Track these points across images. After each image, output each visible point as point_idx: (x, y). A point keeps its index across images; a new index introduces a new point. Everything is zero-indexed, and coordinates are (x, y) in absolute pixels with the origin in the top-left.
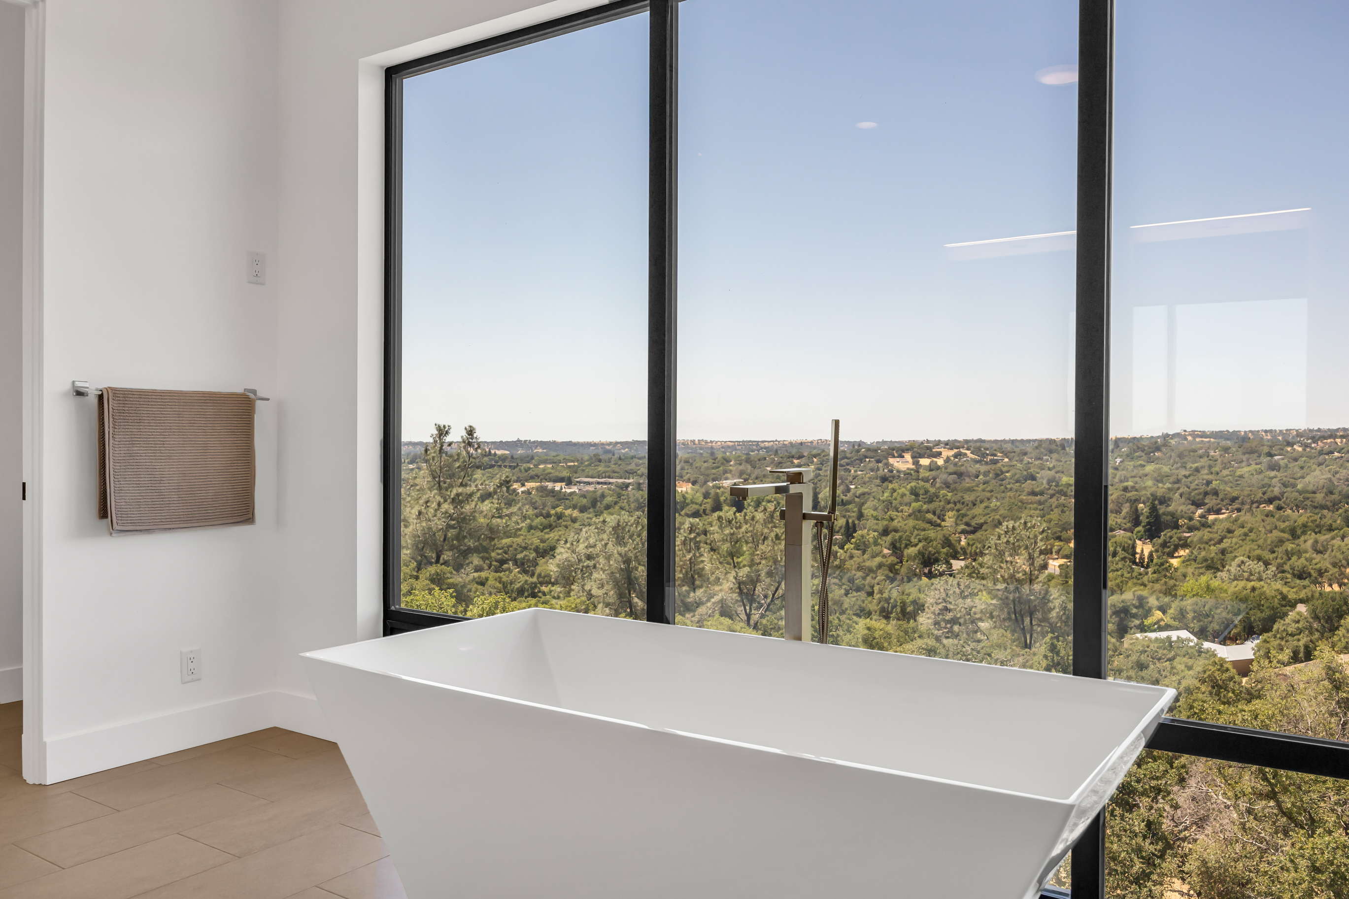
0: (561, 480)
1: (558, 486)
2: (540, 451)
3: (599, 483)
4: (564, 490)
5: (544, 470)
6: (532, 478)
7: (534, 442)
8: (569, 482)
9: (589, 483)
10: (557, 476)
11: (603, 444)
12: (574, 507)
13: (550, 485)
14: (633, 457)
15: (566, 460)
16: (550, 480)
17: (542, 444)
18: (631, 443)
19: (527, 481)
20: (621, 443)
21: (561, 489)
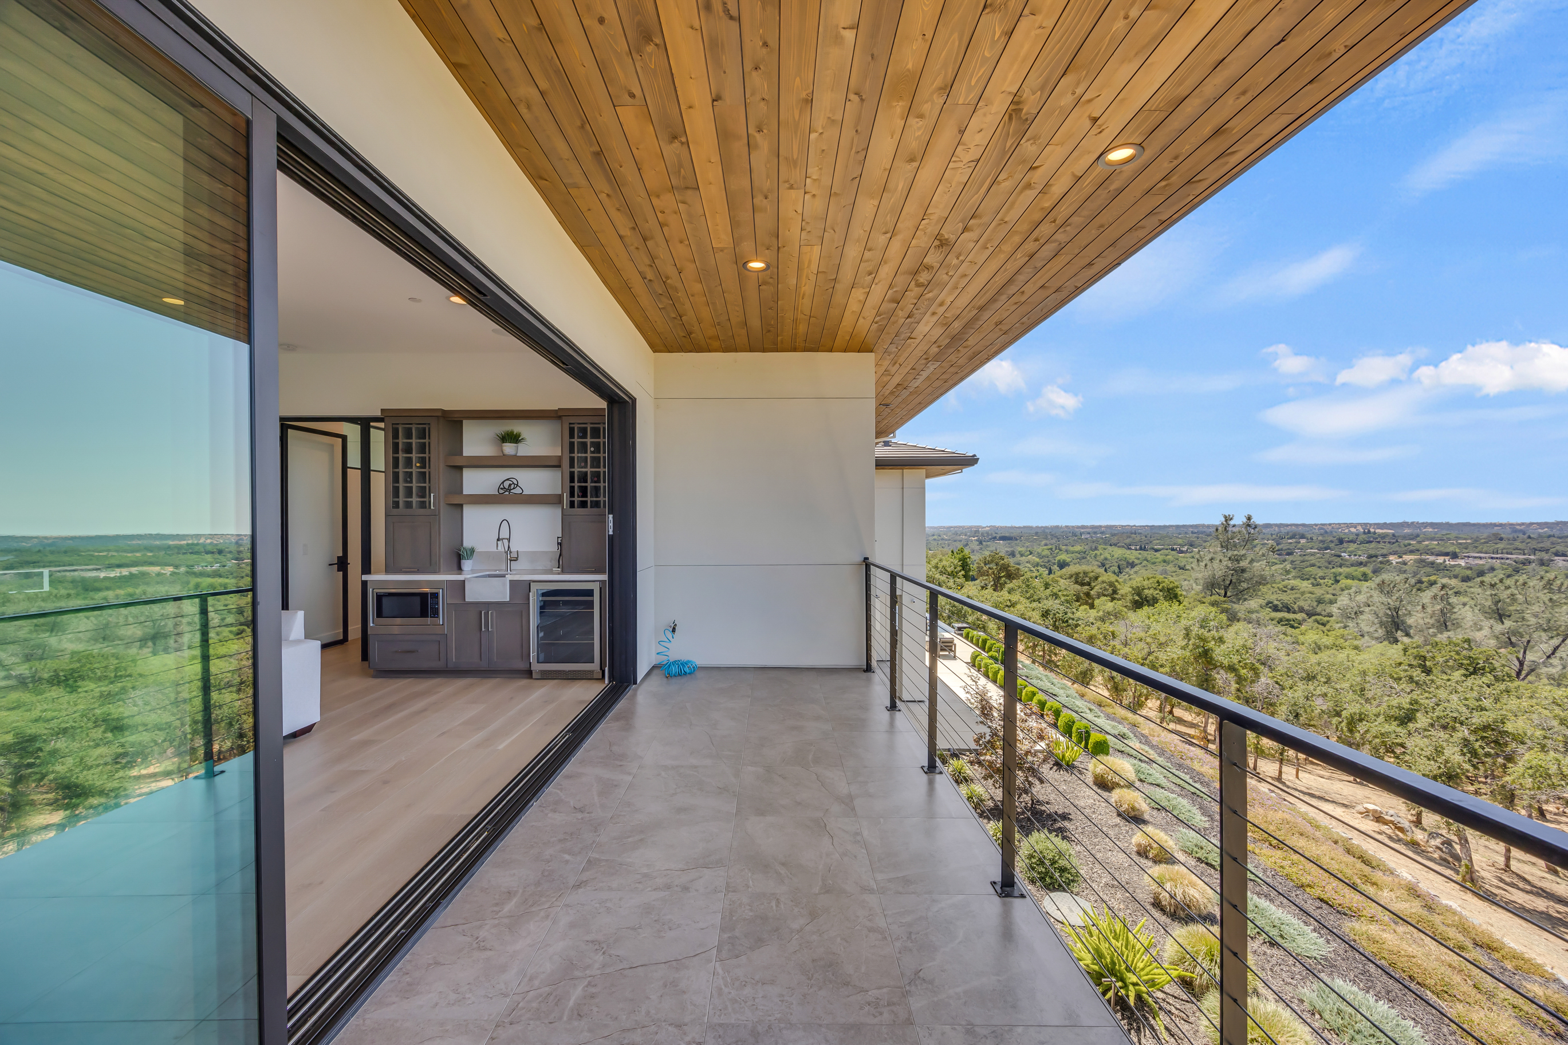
0: (1447, 554)
1: (1440, 560)
2: (1430, 530)
3: (1492, 558)
4: (1447, 562)
5: (1427, 546)
6: (1412, 552)
7: (1423, 523)
8: (1454, 556)
9: (1481, 558)
10: (1441, 551)
11: (1512, 524)
12: (1456, 577)
13: (1431, 558)
14: (1550, 536)
15: (1457, 538)
16: (1432, 554)
17: (1432, 525)
18: (1553, 523)
19: (1405, 554)
20: (1538, 524)
21: (1445, 561)
